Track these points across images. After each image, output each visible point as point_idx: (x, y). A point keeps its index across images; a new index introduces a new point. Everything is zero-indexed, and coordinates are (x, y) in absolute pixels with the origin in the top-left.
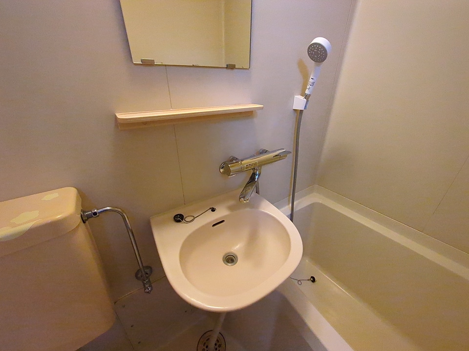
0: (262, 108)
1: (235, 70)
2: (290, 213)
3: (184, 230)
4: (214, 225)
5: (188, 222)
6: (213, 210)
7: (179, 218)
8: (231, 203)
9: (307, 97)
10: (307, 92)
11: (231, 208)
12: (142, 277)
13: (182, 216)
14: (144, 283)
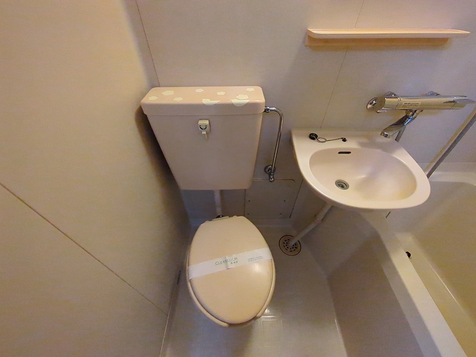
3: (315, 147)
4: (340, 153)
5: (320, 142)
6: (344, 140)
7: (313, 137)
8: (365, 140)
11: (362, 144)
12: (269, 171)
13: (316, 136)
14: (270, 175)
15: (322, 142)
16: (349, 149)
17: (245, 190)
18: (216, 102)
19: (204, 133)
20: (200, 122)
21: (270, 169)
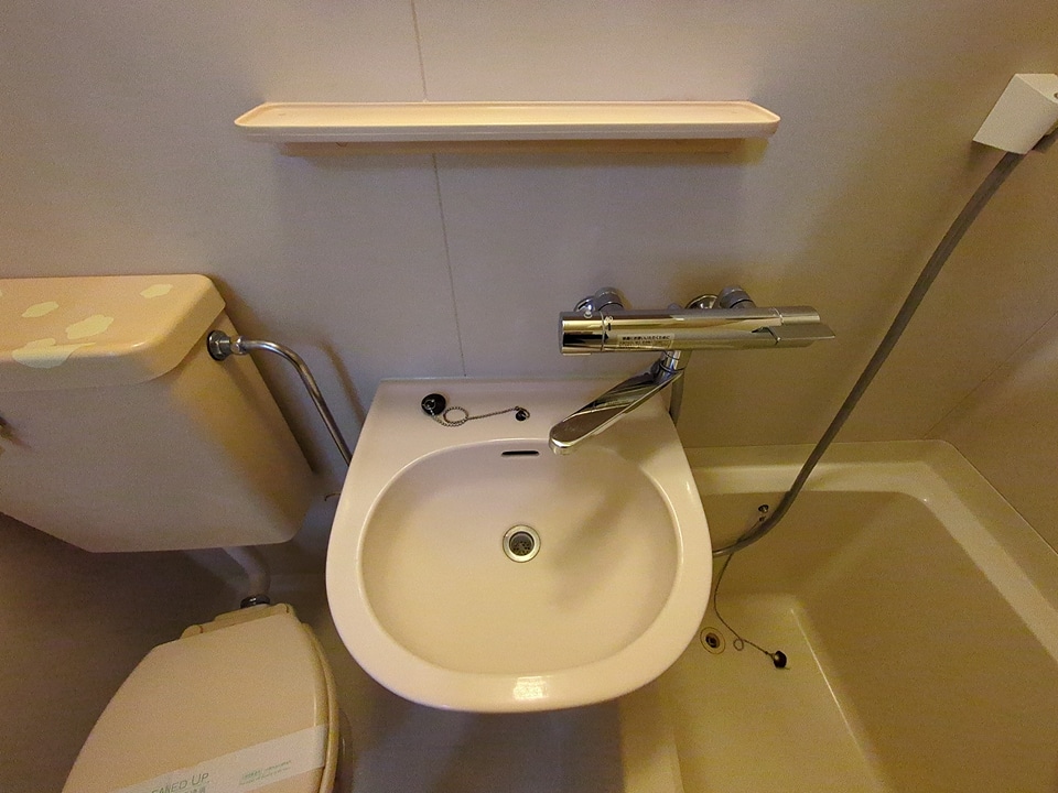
5: (449, 423)
15: (457, 423)
16: (532, 444)
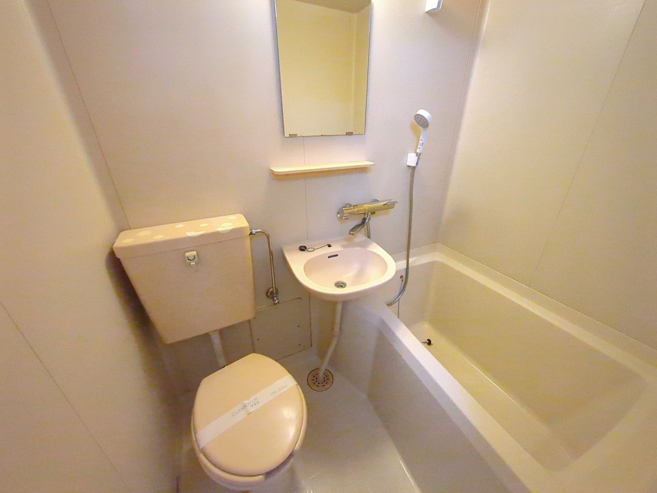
0: (374, 165)
1: (353, 136)
2: (406, 267)
3: (306, 256)
4: (329, 257)
6: (329, 246)
7: (303, 249)
8: (345, 243)
9: (418, 155)
10: (418, 151)
11: (344, 246)
12: (272, 294)
13: (305, 247)
14: (273, 298)
15: (311, 251)
16: (335, 252)
17: (249, 320)
18: (201, 233)
19: (193, 263)
20: (187, 254)
21: (272, 292)
